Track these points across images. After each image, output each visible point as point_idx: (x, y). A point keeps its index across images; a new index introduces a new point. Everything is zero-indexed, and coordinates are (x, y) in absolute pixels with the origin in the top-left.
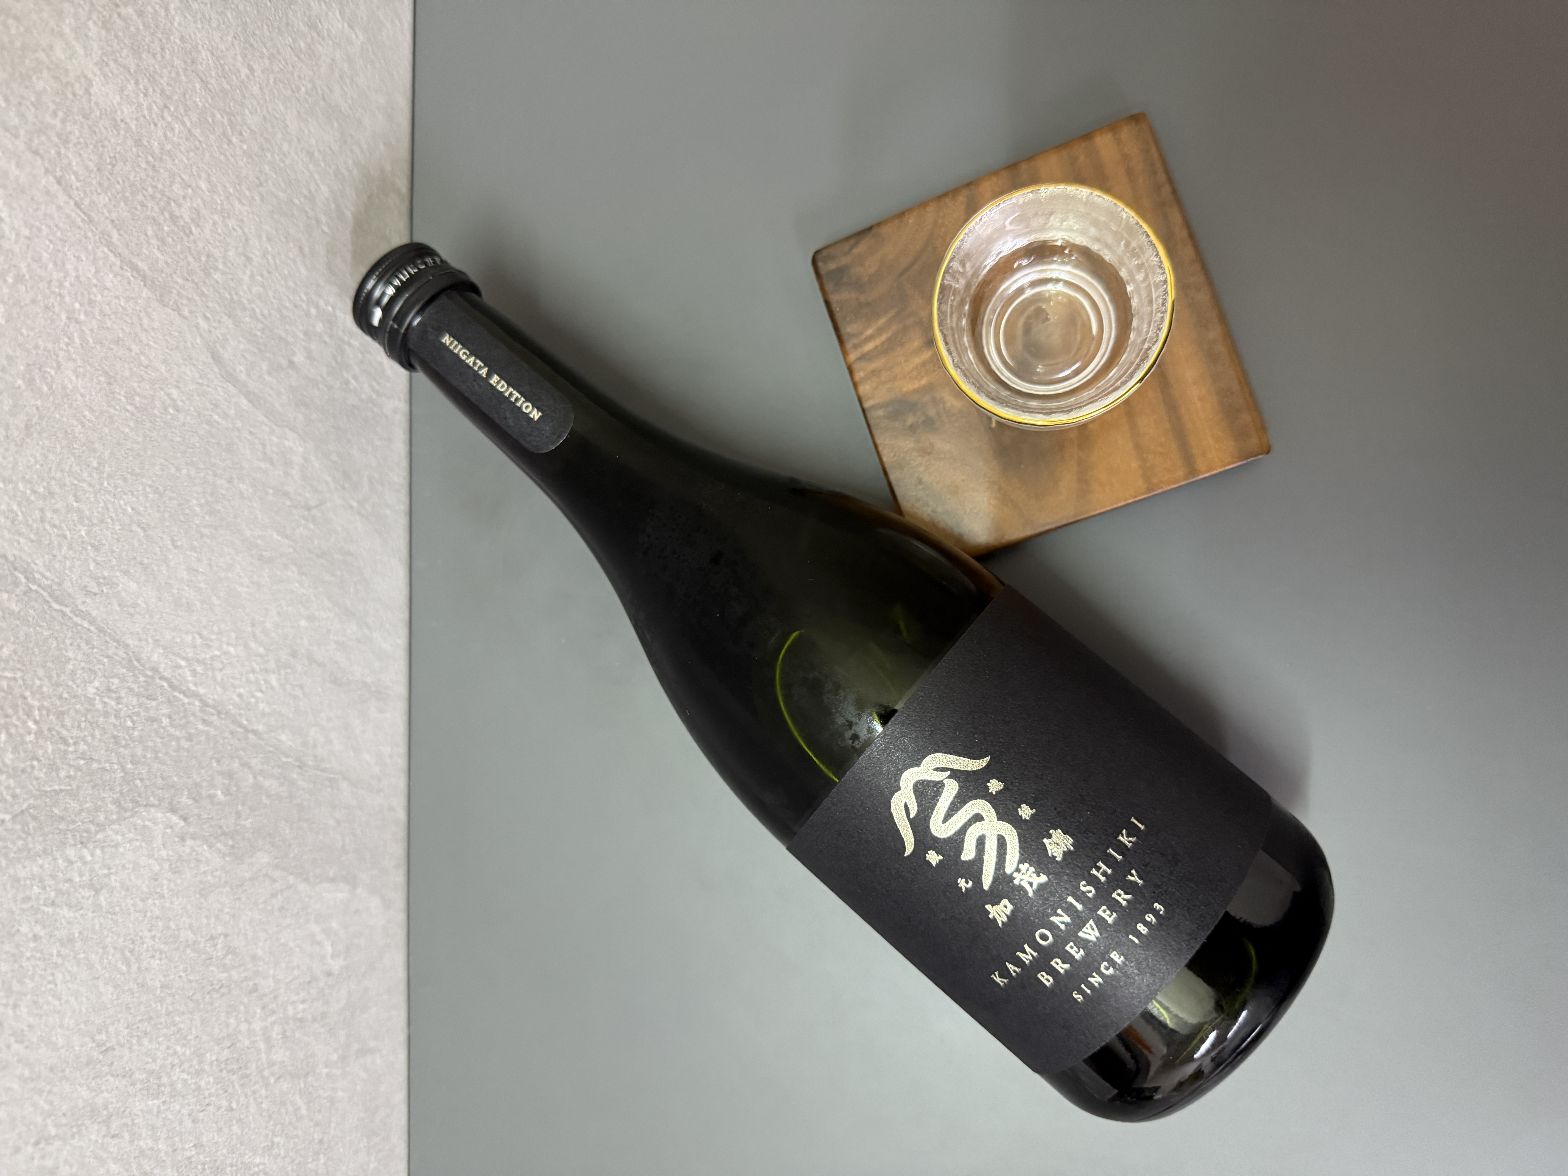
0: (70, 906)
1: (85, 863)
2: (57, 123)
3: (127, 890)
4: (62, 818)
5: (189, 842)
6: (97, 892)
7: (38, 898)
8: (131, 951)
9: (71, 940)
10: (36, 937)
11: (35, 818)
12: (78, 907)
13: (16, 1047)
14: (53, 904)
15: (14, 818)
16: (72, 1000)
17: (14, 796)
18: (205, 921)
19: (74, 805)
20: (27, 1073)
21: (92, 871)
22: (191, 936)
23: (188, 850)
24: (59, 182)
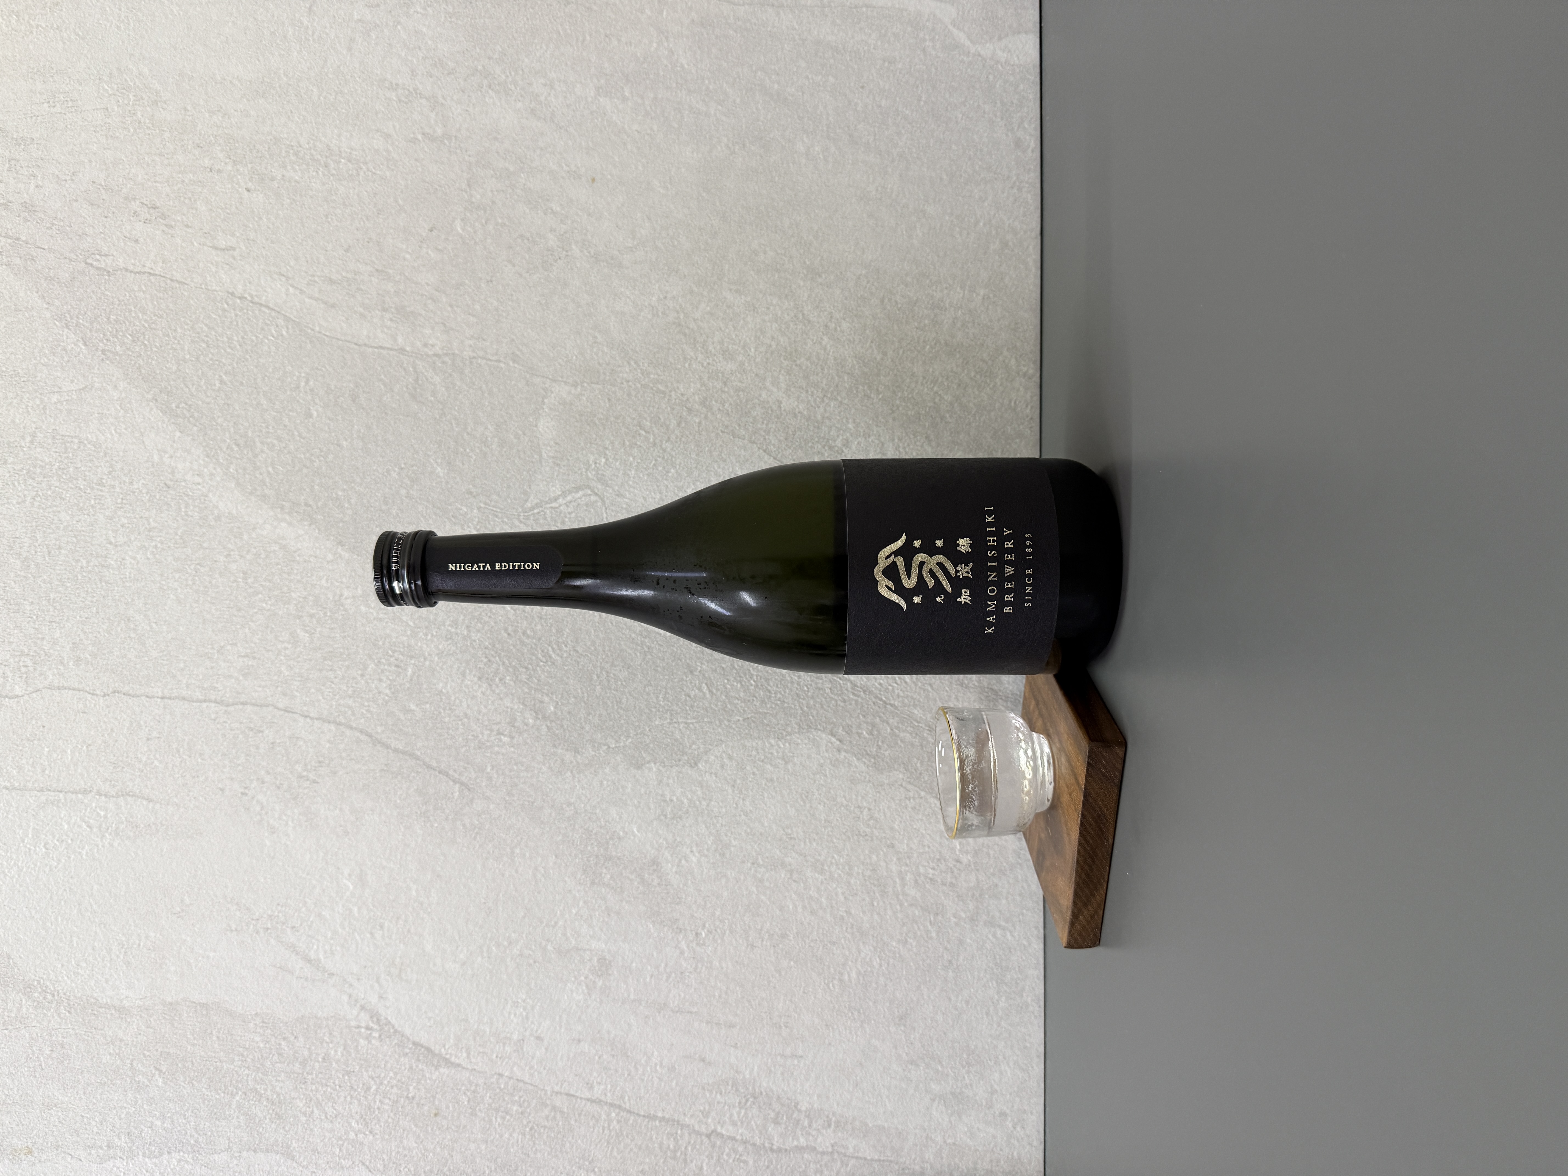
0: (771, 765)
1: (780, 747)
2: (764, 426)
3: (804, 766)
4: (768, 725)
5: (843, 754)
6: (786, 763)
7: (755, 757)
8: (807, 797)
9: (772, 780)
10: (754, 773)
11: (754, 722)
12: (776, 766)
13: (743, 817)
14: (763, 761)
15: (744, 720)
16: (773, 807)
17: (744, 711)
18: (854, 797)
19: (774, 721)
20: (749, 831)
21: (783, 752)
22: (845, 802)
23: (842, 757)
24: (765, 451)
